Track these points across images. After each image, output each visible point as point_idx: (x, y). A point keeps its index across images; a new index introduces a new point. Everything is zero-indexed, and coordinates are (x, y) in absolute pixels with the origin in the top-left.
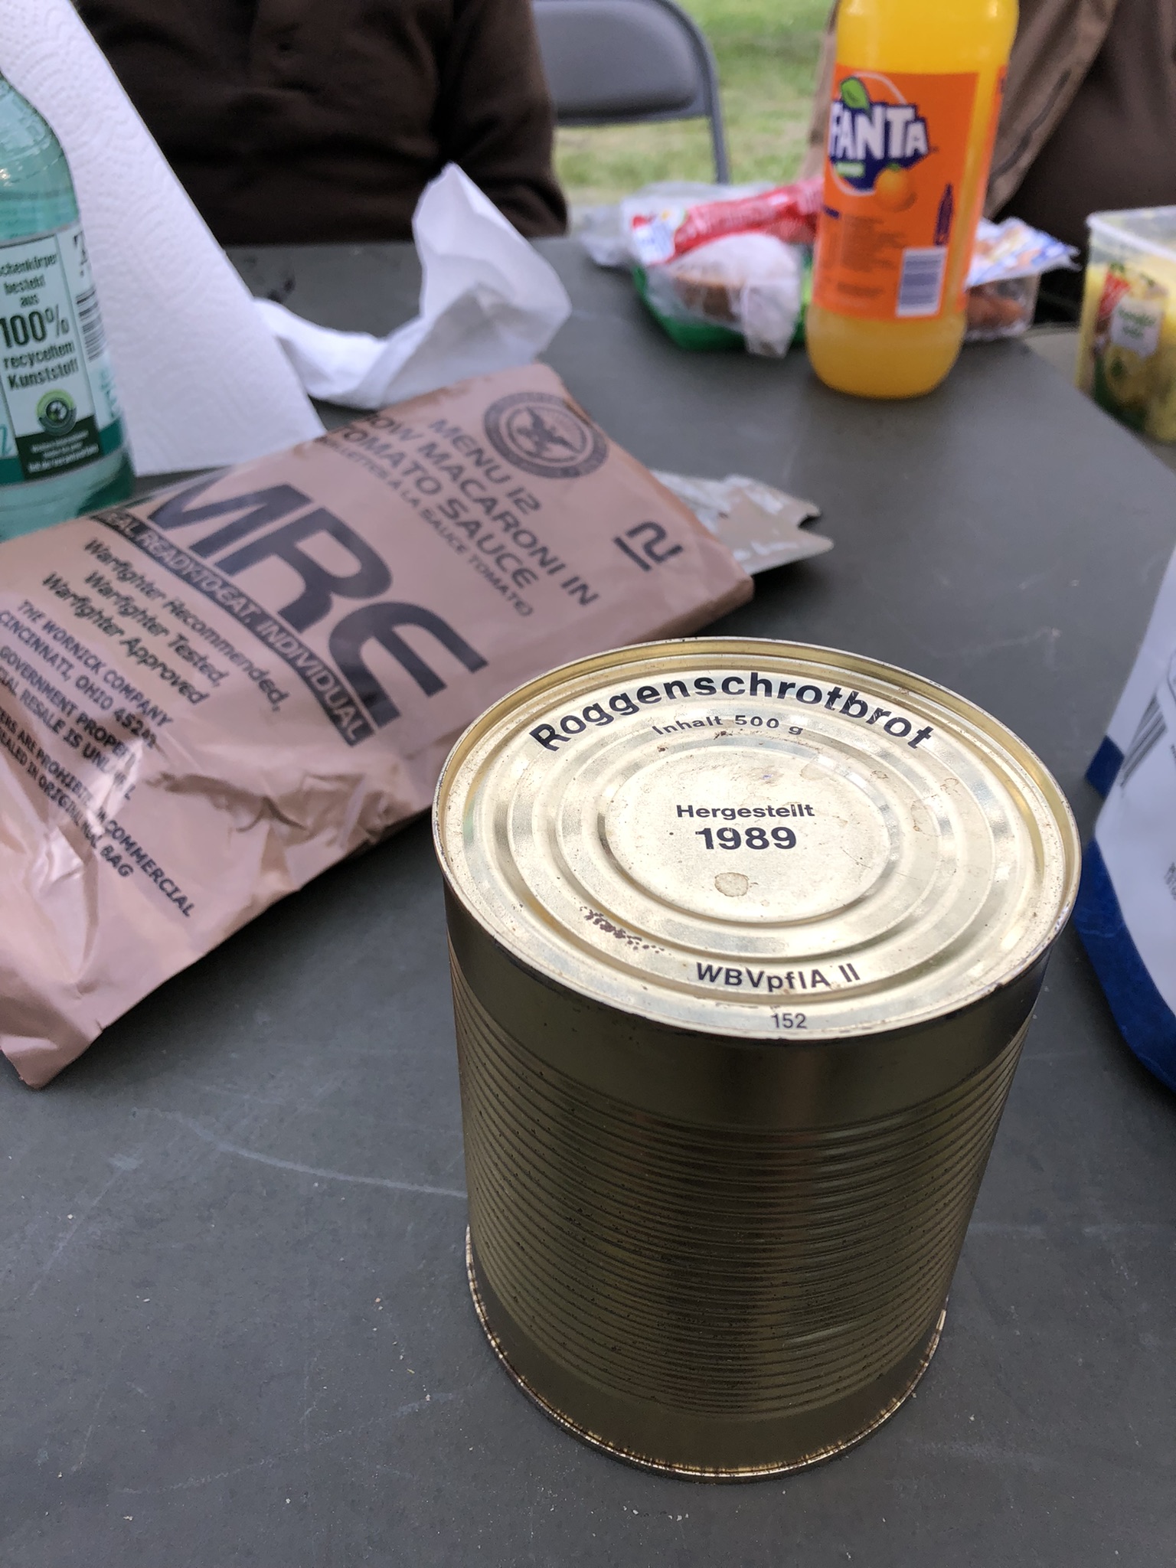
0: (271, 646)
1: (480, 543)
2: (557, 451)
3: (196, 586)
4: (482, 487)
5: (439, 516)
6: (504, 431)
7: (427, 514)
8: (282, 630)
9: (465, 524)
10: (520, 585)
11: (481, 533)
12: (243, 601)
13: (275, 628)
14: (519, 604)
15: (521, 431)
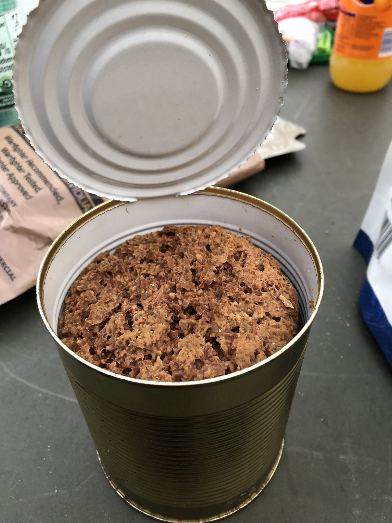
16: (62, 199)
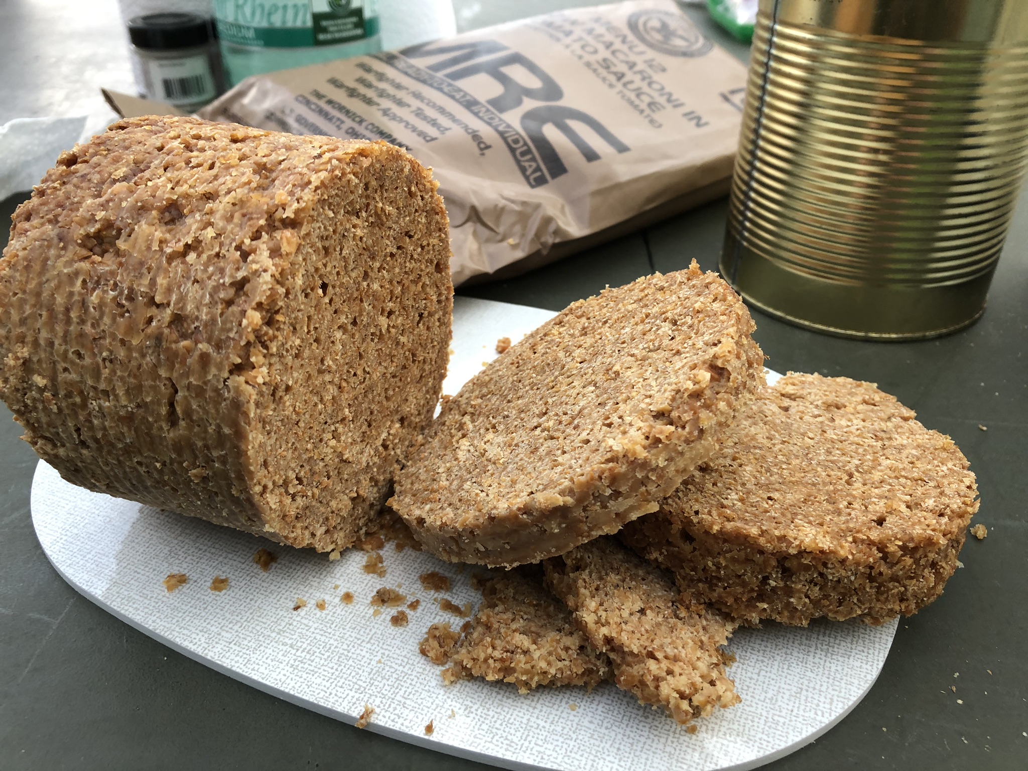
0: (481, 118)
1: (625, 85)
2: (678, 43)
3: (431, 85)
4: (626, 55)
5: (596, 66)
6: (641, 27)
7: (588, 65)
8: (488, 110)
9: (615, 73)
10: (653, 111)
11: (625, 80)
12: (462, 94)
13: (484, 109)
14: (652, 122)
15: (653, 29)
16: (488, 147)
